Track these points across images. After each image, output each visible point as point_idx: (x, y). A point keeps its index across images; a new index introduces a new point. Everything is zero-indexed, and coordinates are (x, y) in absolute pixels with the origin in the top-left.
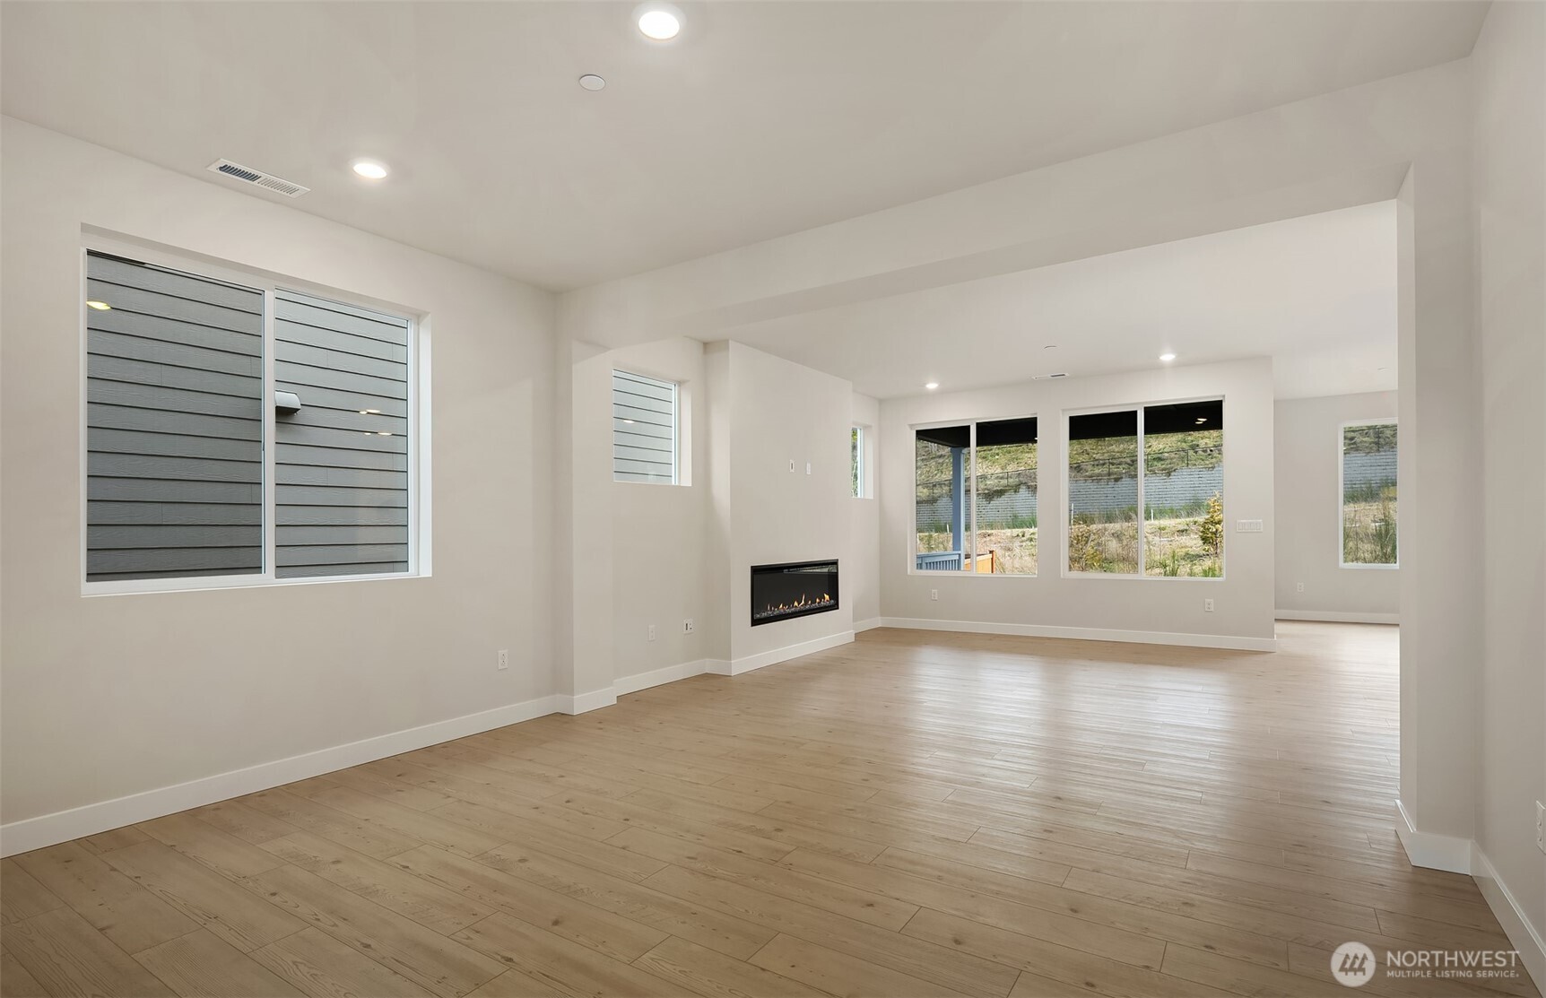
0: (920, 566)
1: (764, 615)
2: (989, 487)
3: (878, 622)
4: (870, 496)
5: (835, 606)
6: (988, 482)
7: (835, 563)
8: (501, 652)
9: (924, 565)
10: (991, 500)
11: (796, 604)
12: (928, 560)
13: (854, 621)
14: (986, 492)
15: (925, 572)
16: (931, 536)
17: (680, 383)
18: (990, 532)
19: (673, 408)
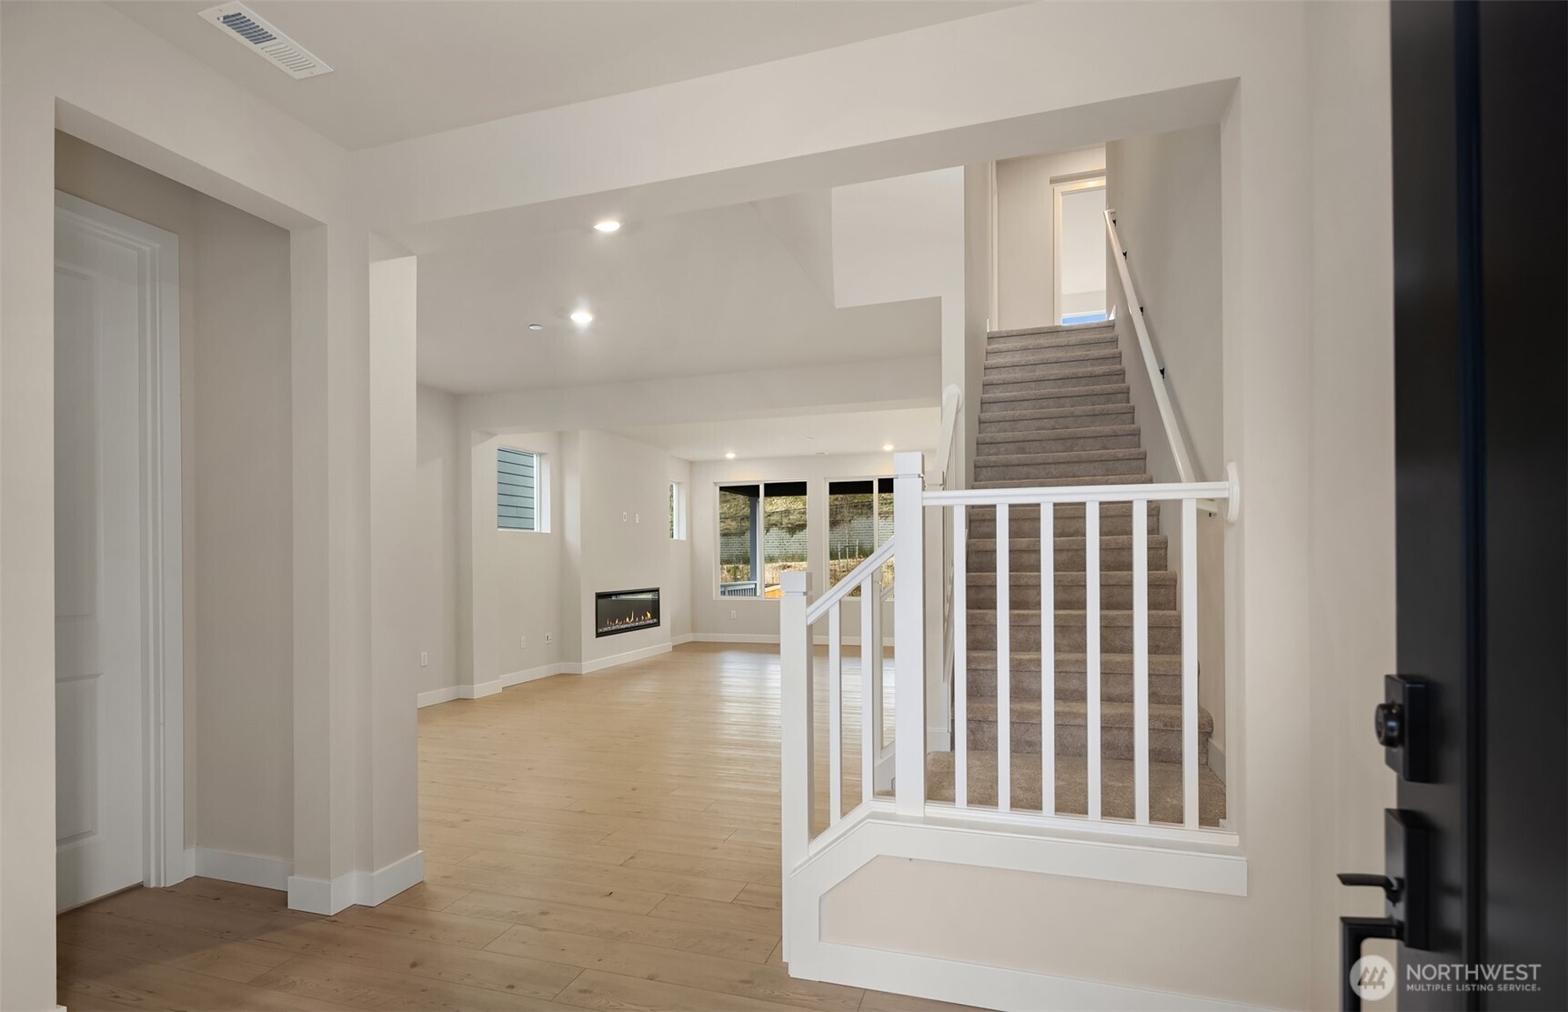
0: (723, 593)
1: (605, 629)
2: (792, 521)
3: (690, 637)
4: (683, 537)
5: (658, 624)
6: (791, 517)
7: (657, 590)
8: (423, 654)
9: (727, 593)
10: (794, 533)
11: (628, 620)
12: (730, 589)
13: (672, 636)
14: (790, 526)
15: (727, 598)
16: (737, 568)
17: (540, 455)
18: (789, 564)
19: (535, 472)
